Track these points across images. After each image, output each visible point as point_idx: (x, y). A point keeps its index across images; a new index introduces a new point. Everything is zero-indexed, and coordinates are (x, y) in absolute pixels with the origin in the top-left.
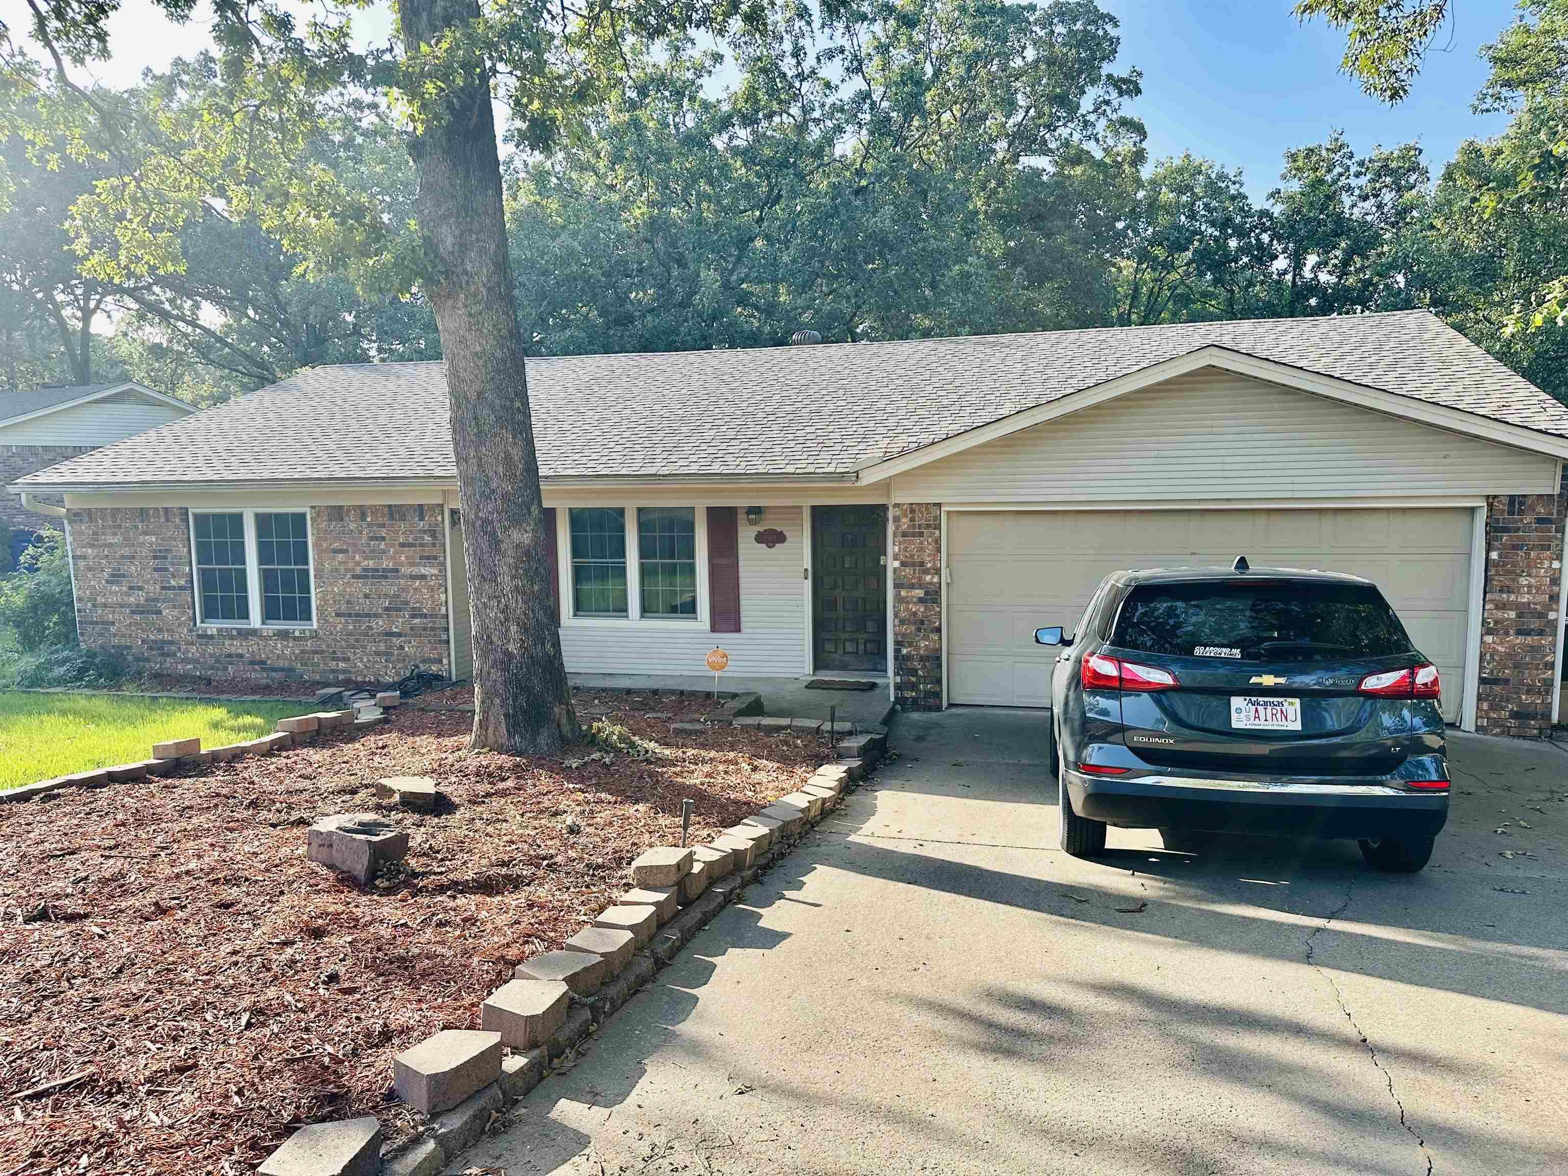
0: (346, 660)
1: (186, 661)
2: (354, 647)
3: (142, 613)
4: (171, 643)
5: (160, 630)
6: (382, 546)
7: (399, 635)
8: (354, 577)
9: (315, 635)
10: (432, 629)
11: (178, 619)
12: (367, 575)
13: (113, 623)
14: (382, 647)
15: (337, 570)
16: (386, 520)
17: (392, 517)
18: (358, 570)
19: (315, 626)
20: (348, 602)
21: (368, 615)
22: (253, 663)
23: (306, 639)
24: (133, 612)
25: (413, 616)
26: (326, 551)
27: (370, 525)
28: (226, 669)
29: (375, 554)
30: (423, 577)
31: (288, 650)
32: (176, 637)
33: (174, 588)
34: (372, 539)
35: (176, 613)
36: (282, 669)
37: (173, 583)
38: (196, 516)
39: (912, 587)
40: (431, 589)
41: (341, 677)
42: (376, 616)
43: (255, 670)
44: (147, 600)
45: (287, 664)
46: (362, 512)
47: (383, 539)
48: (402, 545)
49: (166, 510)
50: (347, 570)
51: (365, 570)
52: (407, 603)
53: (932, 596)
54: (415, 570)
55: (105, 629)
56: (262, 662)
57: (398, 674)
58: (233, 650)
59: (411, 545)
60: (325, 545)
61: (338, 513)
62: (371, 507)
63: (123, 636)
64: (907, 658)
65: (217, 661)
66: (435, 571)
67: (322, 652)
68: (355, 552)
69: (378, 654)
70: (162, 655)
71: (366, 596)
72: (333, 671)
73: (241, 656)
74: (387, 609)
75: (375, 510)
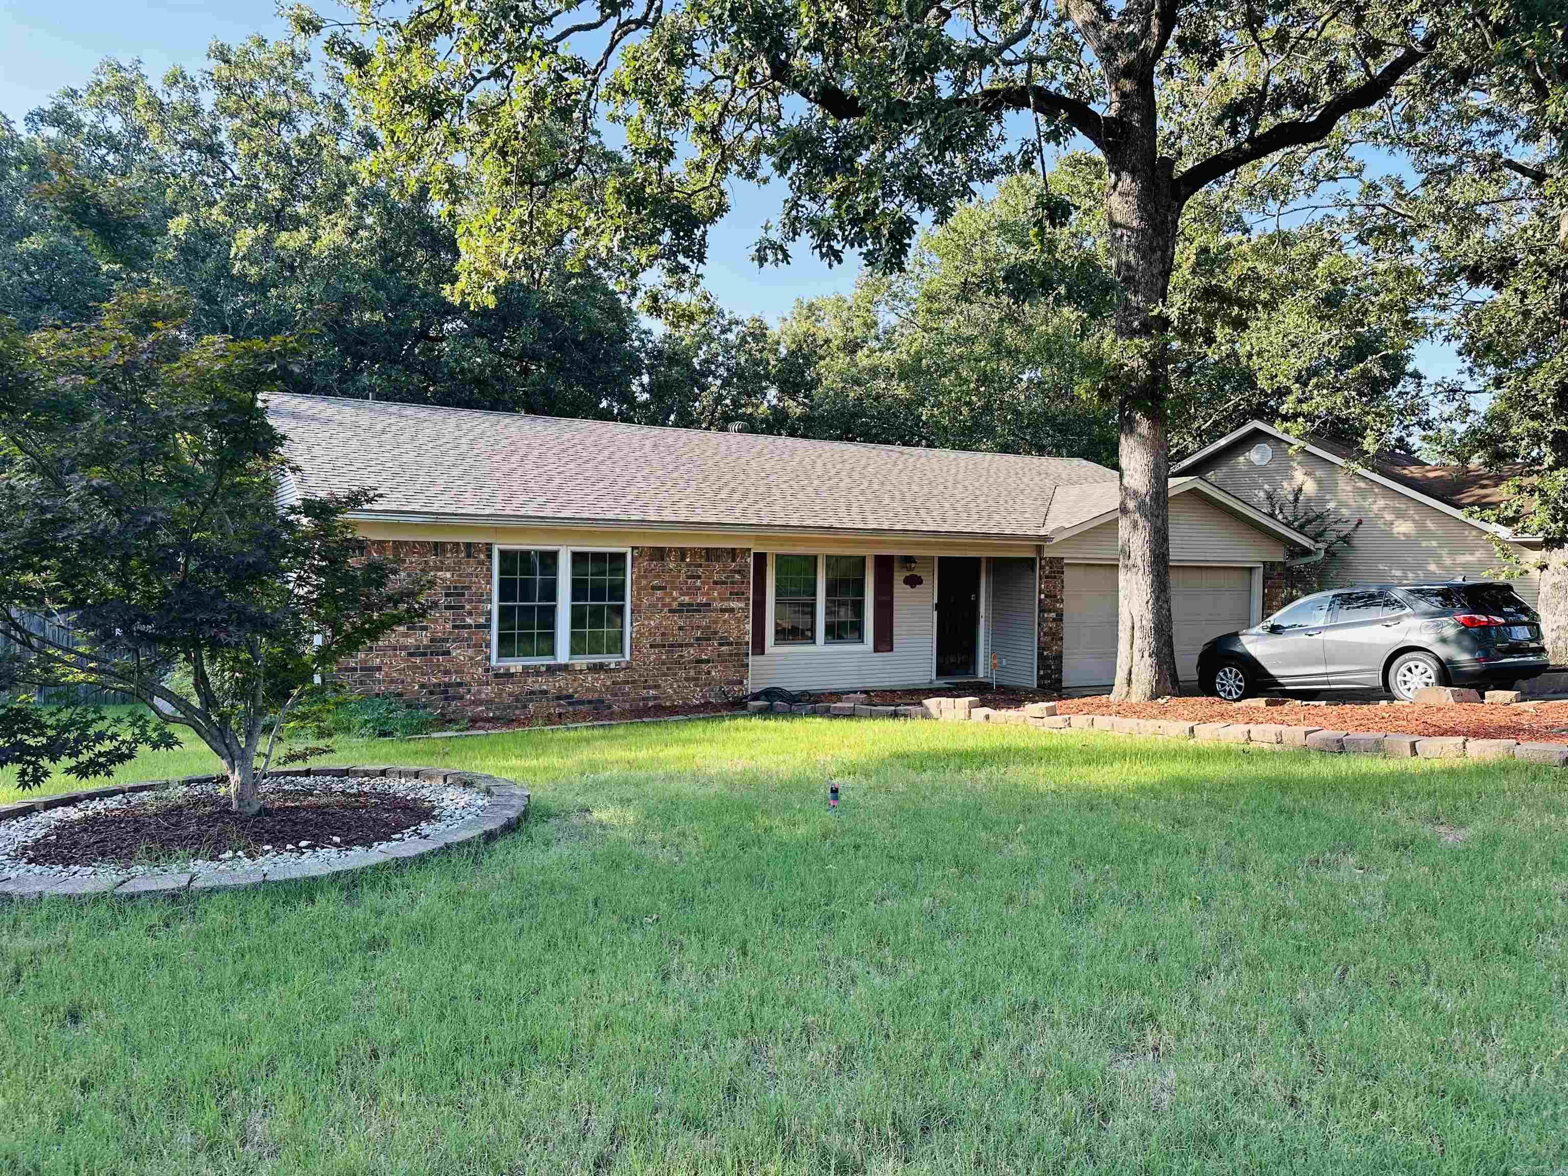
0: (657, 687)
1: (477, 702)
2: (665, 675)
3: (425, 654)
4: (460, 685)
5: (447, 672)
6: (698, 583)
7: (708, 661)
8: (671, 611)
9: (629, 667)
10: (737, 655)
11: (471, 659)
12: (682, 609)
13: (379, 669)
14: (692, 673)
15: (655, 606)
16: (703, 562)
17: (708, 559)
18: (675, 605)
19: (628, 657)
20: (663, 634)
21: (681, 645)
22: (559, 698)
23: (619, 671)
24: (411, 655)
25: (721, 645)
26: (645, 588)
27: (688, 565)
28: (525, 707)
29: (693, 591)
30: (732, 610)
31: (600, 682)
32: (468, 678)
33: (470, 626)
34: (689, 577)
35: (470, 652)
36: (590, 702)
37: (469, 621)
38: (502, 553)
39: (1050, 611)
40: (738, 620)
41: (650, 704)
42: (691, 645)
43: (559, 705)
44: (432, 640)
45: (596, 695)
46: (682, 553)
47: (699, 577)
48: (715, 583)
49: (468, 545)
50: (664, 605)
51: (680, 605)
52: (716, 633)
53: (1059, 618)
54: (725, 605)
55: (368, 676)
56: (570, 697)
57: (703, 696)
58: (536, 687)
59: (725, 583)
60: (644, 582)
61: (659, 554)
62: (690, 549)
63: (392, 682)
64: (1047, 658)
65: (517, 700)
66: (742, 605)
67: (634, 682)
68: (673, 589)
69: (687, 679)
70: (446, 699)
71: (681, 628)
72: (644, 699)
73: (545, 692)
74: (698, 639)
75: (694, 552)
